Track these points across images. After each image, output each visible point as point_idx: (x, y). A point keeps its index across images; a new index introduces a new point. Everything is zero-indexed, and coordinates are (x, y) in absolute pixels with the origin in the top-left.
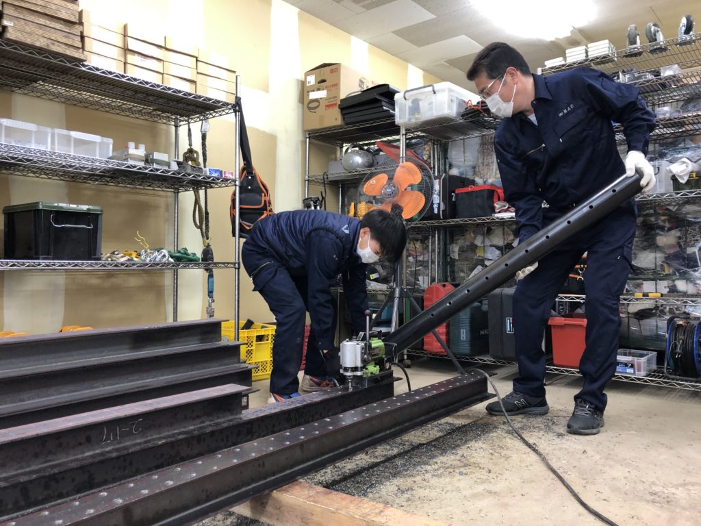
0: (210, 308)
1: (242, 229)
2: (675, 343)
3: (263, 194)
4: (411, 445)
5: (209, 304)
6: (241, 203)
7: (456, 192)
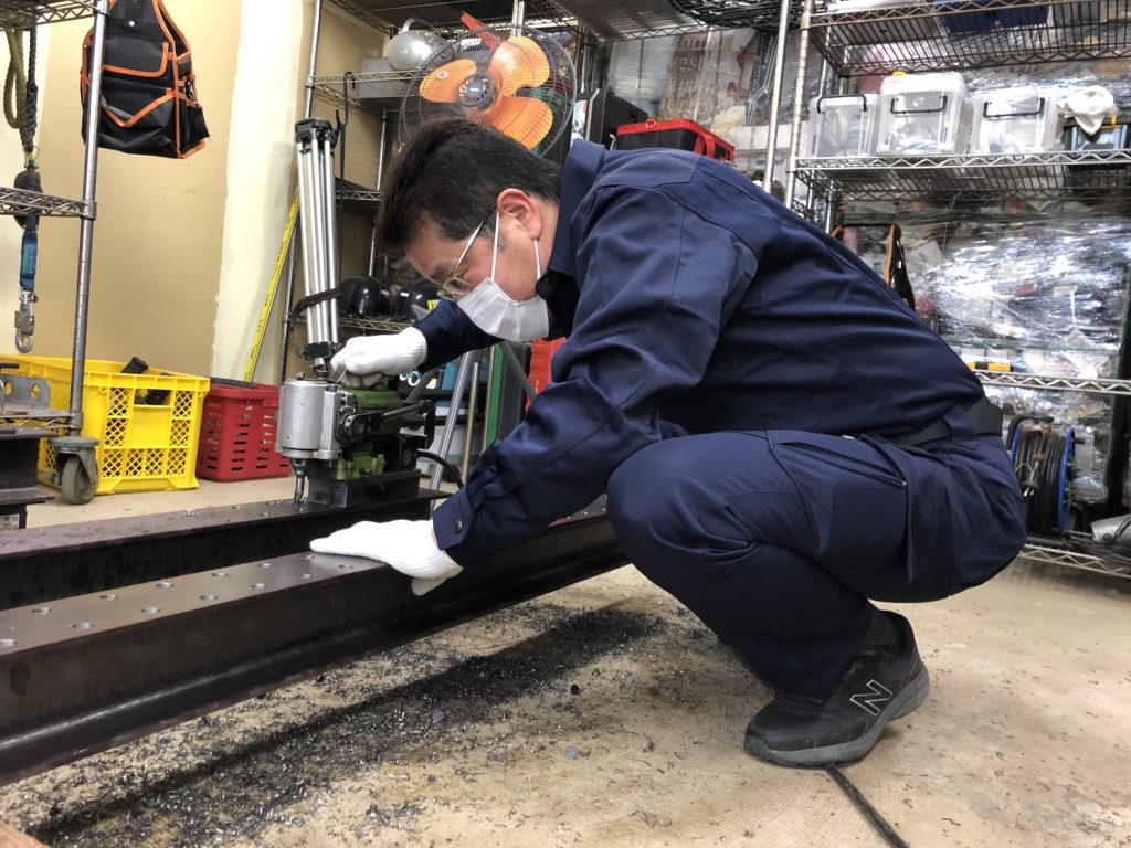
0: (23, 316)
1: (105, 124)
2: (1024, 467)
3: (166, 45)
4: (451, 659)
5: (23, 305)
6: (106, 60)
7: (620, 132)
